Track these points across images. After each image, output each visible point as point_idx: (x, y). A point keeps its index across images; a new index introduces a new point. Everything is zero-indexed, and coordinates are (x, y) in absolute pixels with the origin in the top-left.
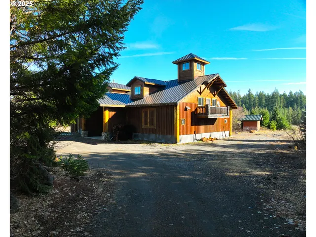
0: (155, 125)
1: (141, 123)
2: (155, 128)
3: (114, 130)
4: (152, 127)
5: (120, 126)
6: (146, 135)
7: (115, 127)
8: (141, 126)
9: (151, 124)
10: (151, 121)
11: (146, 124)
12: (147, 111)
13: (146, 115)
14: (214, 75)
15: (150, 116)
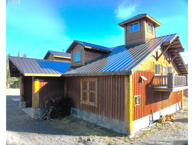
0: (96, 102)
1: (80, 96)
2: (96, 106)
3: (46, 105)
4: (92, 104)
5: (54, 101)
6: (85, 112)
7: (48, 101)
8: (80, 100)
9: (92, 100)
10: (92, 95)
11: (85, 99)
12: (86, 82)
13: (85, 88)
14: (172, 35)
15: (91, 89)
